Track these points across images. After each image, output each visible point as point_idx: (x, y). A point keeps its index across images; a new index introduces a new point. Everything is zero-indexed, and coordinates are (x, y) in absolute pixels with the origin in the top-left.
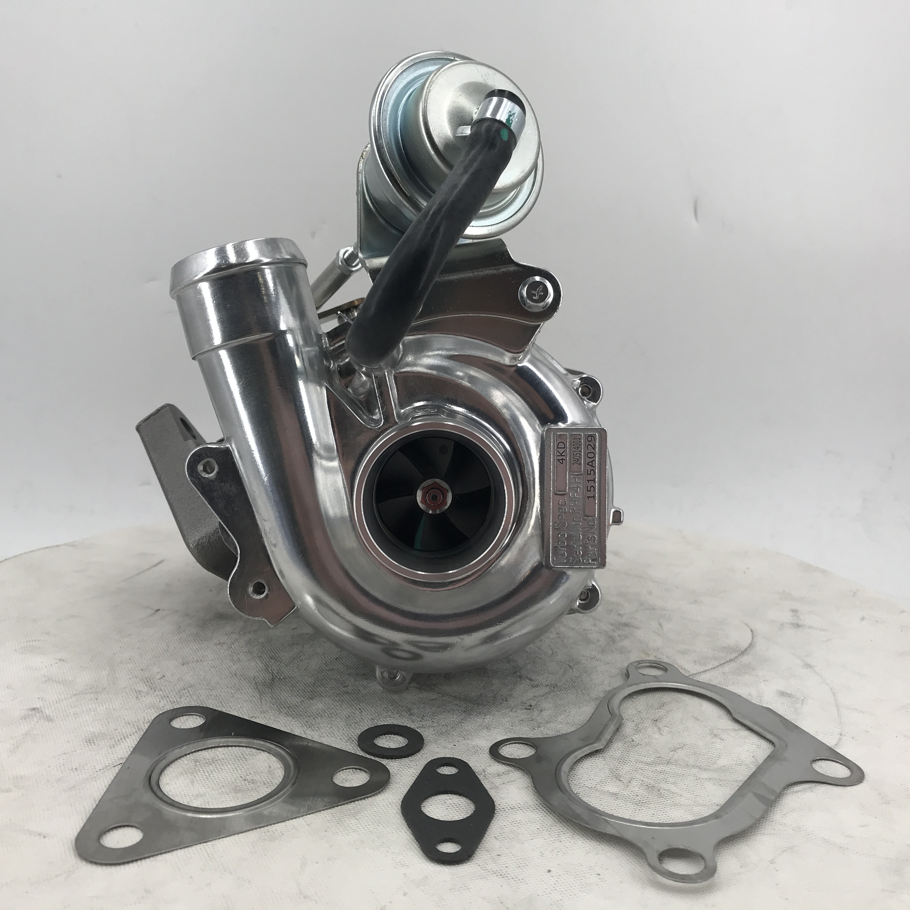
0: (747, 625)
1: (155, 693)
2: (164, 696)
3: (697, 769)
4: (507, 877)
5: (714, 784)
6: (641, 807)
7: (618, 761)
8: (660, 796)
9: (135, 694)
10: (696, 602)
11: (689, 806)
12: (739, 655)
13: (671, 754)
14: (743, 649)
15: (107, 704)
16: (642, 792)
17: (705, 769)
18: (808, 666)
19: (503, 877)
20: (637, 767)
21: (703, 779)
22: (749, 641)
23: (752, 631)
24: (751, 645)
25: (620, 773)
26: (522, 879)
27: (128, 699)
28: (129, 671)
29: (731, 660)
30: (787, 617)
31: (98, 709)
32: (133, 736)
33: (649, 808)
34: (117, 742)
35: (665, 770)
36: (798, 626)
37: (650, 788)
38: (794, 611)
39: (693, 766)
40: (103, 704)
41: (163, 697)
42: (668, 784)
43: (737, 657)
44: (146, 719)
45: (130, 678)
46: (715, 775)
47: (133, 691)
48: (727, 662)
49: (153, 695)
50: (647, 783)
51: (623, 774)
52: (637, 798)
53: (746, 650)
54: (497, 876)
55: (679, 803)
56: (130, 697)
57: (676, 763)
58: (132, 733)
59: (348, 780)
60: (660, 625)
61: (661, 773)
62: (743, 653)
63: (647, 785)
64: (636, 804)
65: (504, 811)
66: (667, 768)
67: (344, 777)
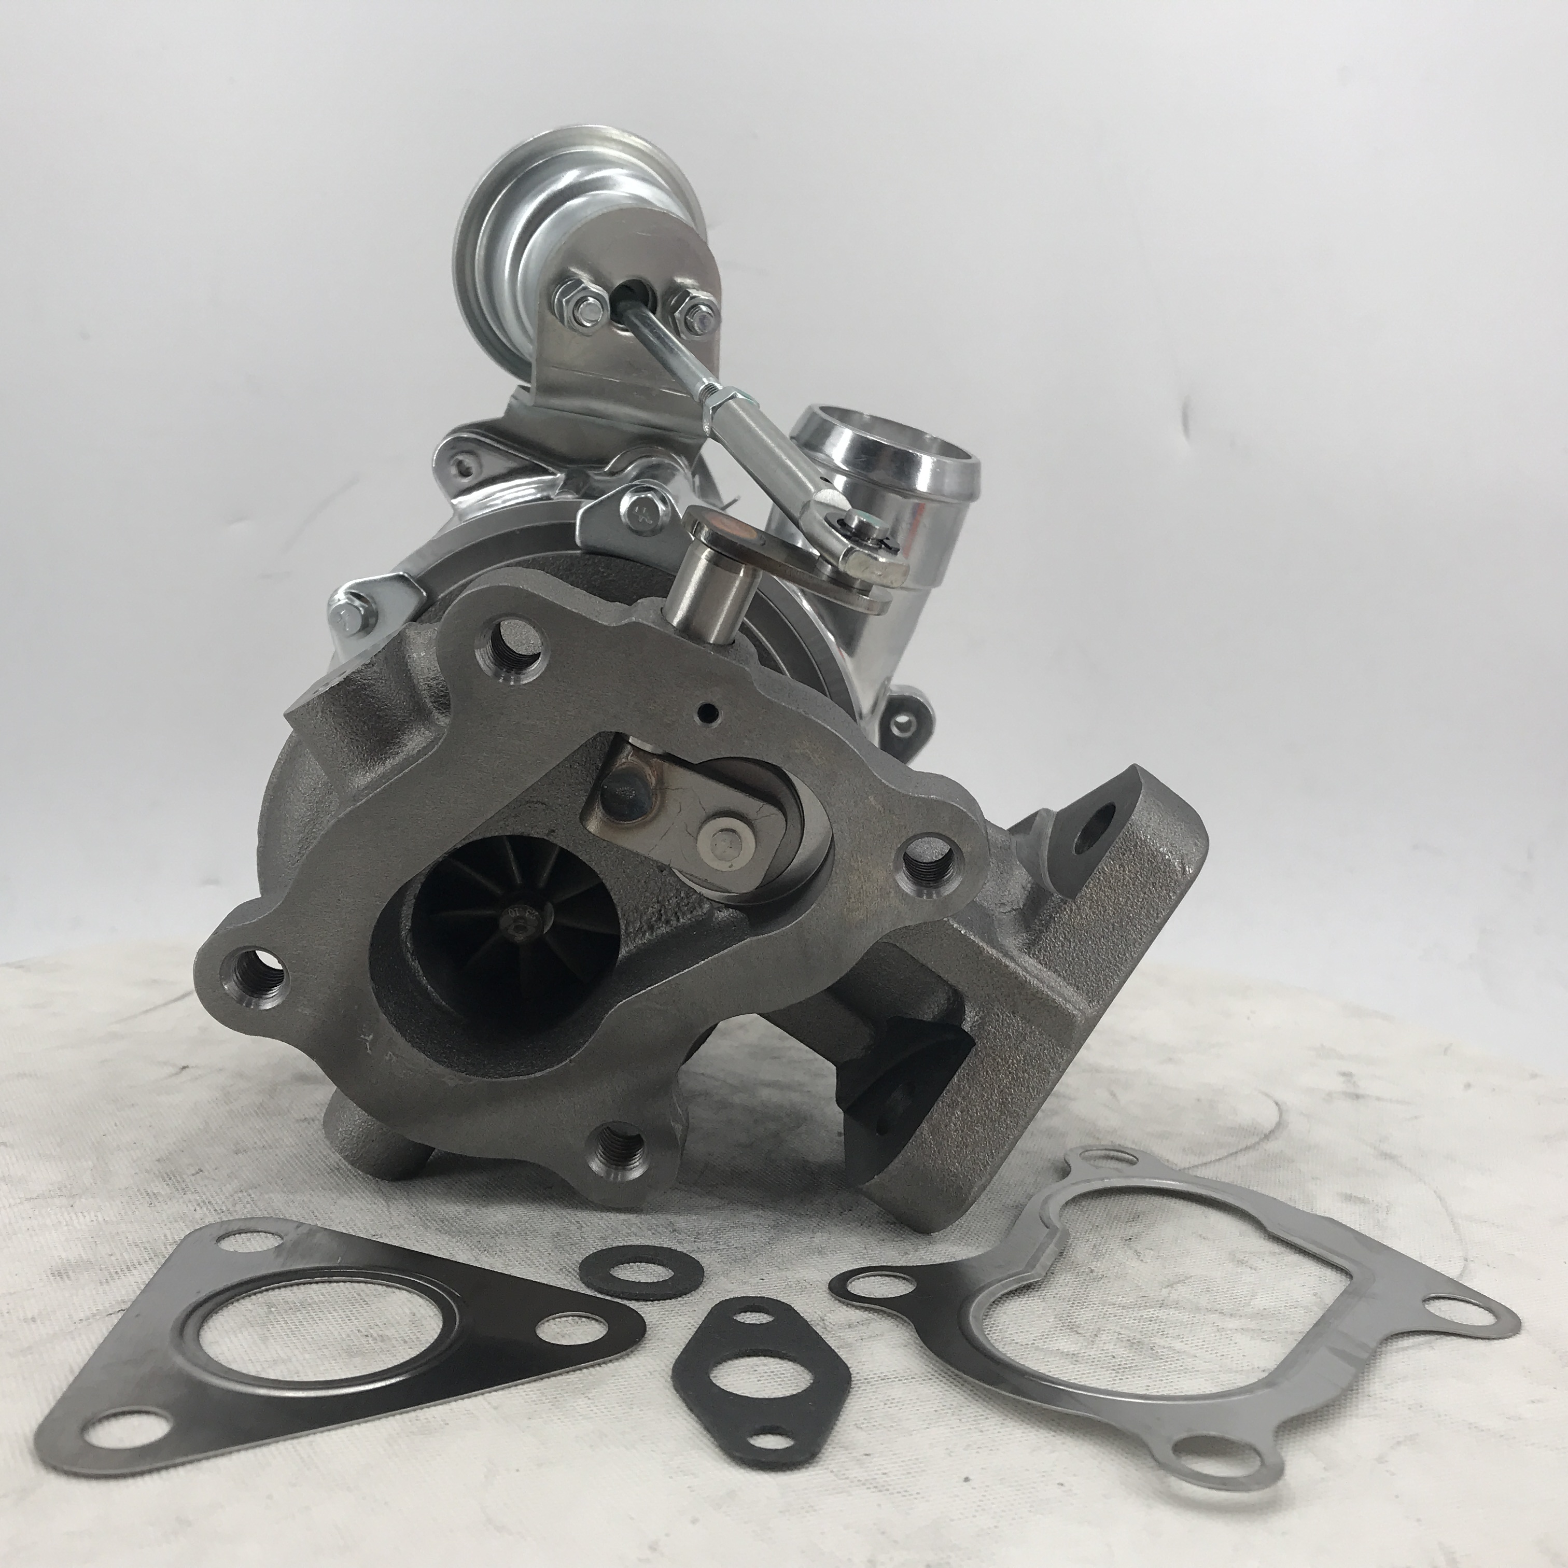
0: (1267, 1095)
1: (184, 1196)
2: (203, 1202)
3: (1216, 1316)
4: (887, 1490)
5: (1252, 1338)
6: (1123, 1376)
7: (1070, 1303)
8: (1156, 1357)
9: (147, 1198)
10: (1170, 1060)
11: (1213, 1372)
12: (1262, 1140)
13: (1165, 1291)
14: (1267, 1132)
15: (92, 1214)
16: (1122, 1352)
17: (1231, 1315)
18: (1386, 1156)
19: (880, 1491)
20: (1107, 1311)
21: (1231, 1330)
22: (1277, 1120)
23: (1277, 1104)
24: (1280, 1125)
25: (1075, 1322)
26: (918, 1493)
27: (134, 1207)
28: (134, 1162)
29: (1247, 1148)
30: (1338, 1084)
31: (75, 1222)
32: (144, 1265)
33: (1139, 1377)
34: (114, 1275)
35: (1158, 1316)
36: (1357, 1097)
37: (1134, 1344)
38: (1347, 1075)
39: (1208, 1310)
40: (86, 1214)
41: (202, 1204)
42: (1167, 1337)
43: (1258, 1143)
44: (169, 1237)
45: (136, 1173)
46: (1253, 1325)
47: (141, 1194)
48: (1241, 1150)
49: (181, 1201)
50: (1129, 1337)
51: (1082, 1322)
52: (1114, 1360)
53: (1272, 1132)
54: (868, 1488)
55: (1193, 1368)
56: (138, 1203)
57: (1177, 1305)
58: (142, 1261)
59: (566, 1334)
60: (1113, 1095)
61: (1151, 1321)
62: (1267, 1137)
63: (1129, 1340)
64: (1114, 1370)
65: (868, 1383)
66: (1161, 1314)
67: (558, 1330)
